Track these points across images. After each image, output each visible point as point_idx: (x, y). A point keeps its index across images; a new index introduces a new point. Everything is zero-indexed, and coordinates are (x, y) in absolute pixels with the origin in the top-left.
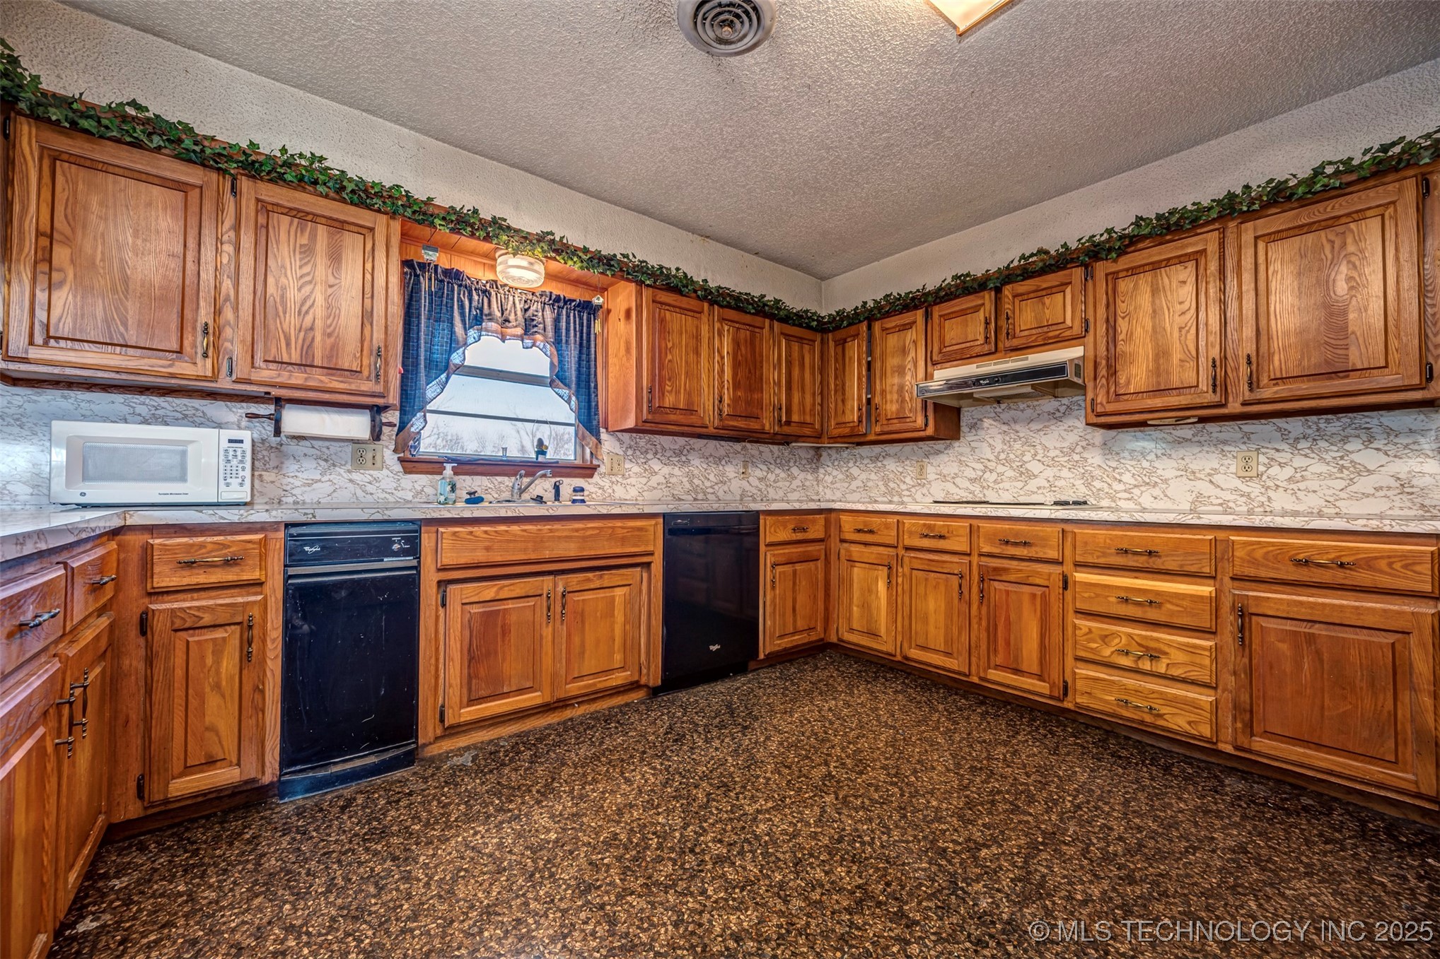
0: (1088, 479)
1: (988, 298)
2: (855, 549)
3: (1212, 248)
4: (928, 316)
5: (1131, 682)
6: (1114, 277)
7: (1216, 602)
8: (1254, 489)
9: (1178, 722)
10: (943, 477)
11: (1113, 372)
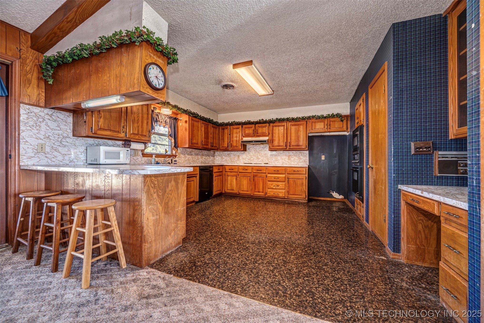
0: (268, 159)
1: (253, 126)
2: (229, 173)
3: (286, 125)
4: (242, 127)
5: (275, 191)
6: (273, 126)
7: (285, 177)
8: (289, 161)
9: (281, 195)
10: (243, 159)
11: (273, 142)
